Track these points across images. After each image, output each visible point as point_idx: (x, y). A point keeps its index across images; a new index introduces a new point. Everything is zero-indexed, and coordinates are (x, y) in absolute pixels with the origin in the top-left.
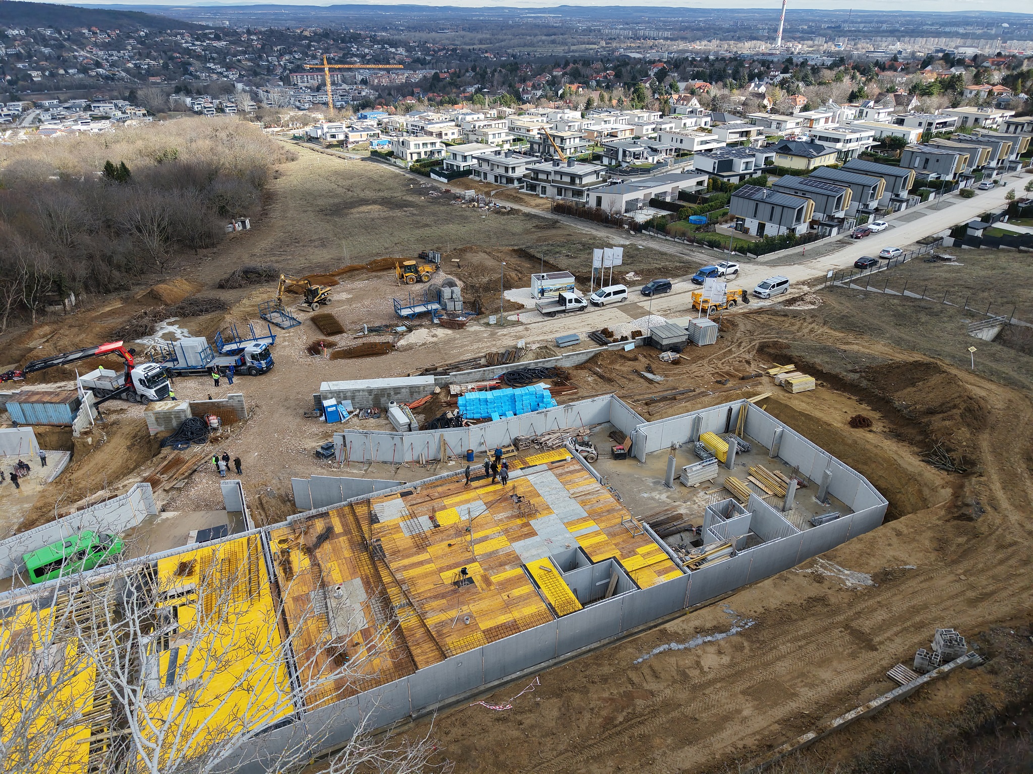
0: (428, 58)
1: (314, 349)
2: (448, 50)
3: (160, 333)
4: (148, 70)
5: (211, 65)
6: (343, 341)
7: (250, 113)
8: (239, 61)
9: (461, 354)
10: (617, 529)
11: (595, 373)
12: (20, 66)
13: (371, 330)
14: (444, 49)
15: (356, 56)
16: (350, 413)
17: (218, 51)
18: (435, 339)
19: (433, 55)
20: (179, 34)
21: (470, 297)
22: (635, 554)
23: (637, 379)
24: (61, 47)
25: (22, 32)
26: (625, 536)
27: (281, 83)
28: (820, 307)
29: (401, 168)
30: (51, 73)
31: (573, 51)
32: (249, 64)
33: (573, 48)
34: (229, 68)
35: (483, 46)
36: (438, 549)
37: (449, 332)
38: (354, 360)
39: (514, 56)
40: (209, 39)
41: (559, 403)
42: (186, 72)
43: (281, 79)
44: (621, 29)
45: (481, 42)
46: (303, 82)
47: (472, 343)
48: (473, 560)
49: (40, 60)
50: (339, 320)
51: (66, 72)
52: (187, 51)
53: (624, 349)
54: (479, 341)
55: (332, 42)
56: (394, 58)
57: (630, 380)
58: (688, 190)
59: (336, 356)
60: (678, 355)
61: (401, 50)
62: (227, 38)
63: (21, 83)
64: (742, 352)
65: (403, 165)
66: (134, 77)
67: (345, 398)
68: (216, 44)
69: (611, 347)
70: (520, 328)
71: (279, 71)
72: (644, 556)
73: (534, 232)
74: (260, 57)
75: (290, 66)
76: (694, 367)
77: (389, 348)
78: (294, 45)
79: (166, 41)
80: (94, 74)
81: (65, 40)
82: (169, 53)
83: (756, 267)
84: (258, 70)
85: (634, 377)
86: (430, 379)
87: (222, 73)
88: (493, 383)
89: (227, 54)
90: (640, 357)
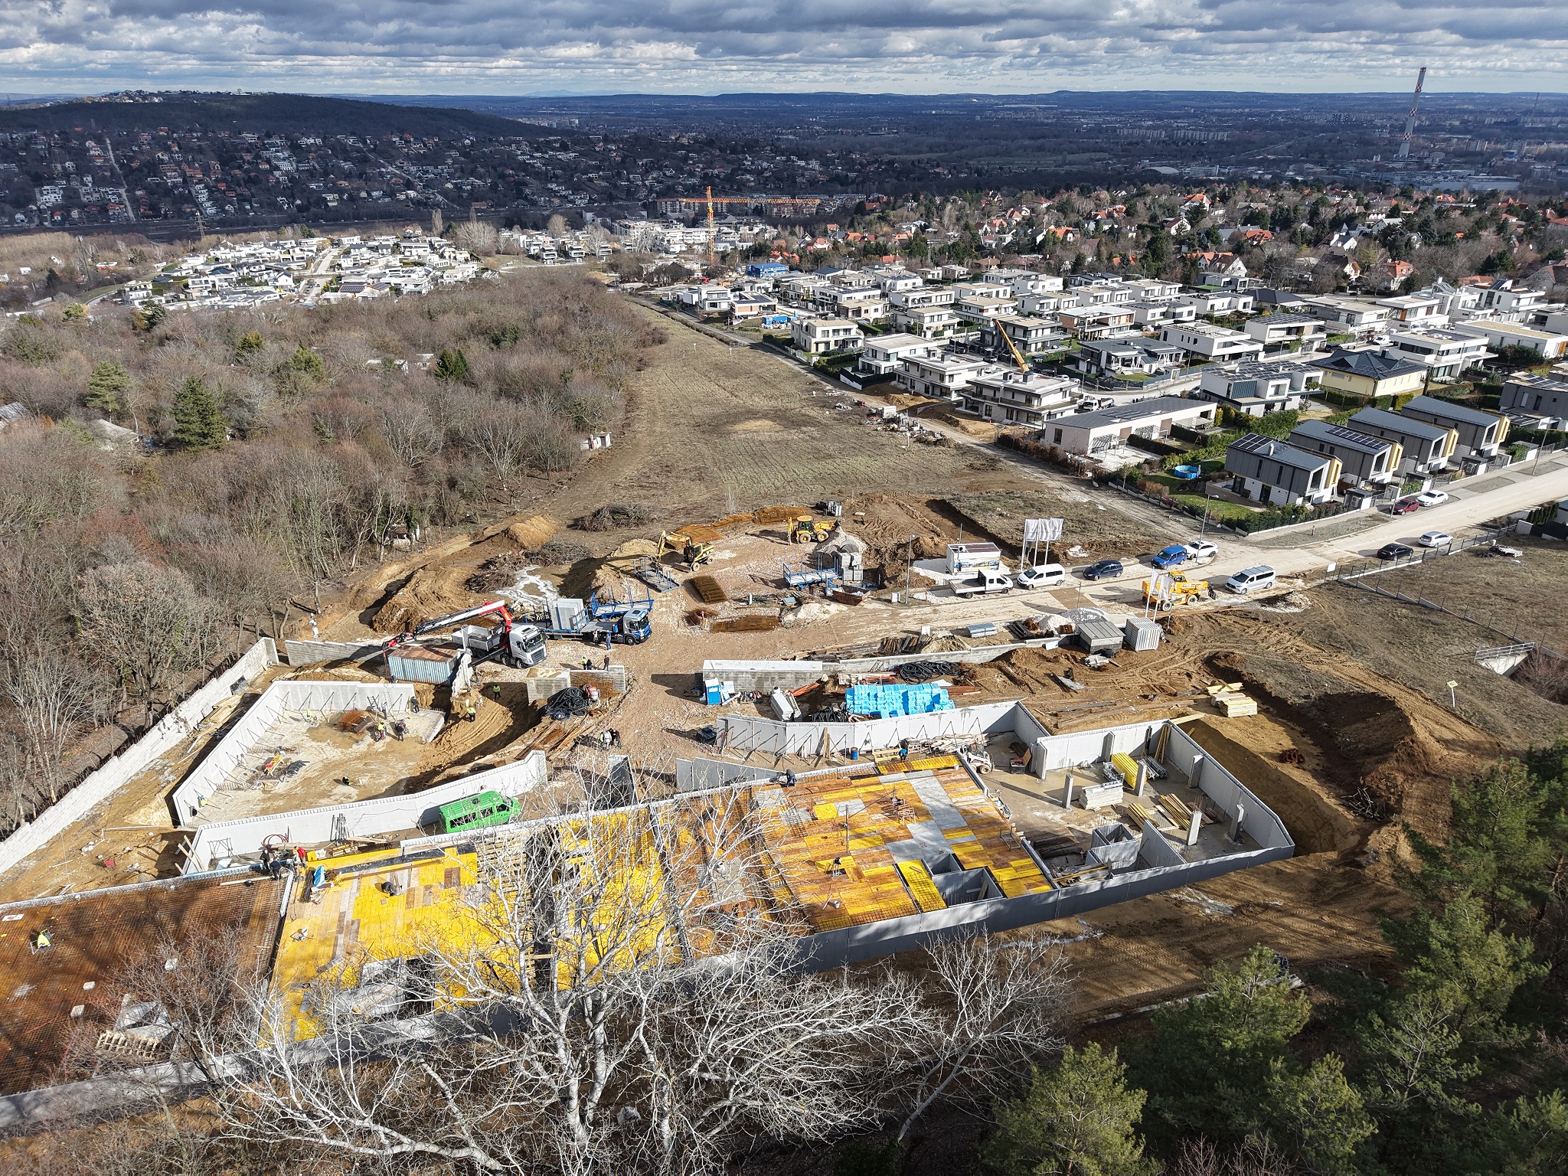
0: (852, 175)
1: (692, 619)
2: (881, 163)
3: (522, 585)
4: (471, 193)
5: (554, 186)
6: (725, 611)
7: (601, 258)
8: (590, 180)
9: (855, 636)
10: (995, 841)
11: (1007, 674)
12: (313, 186)
13: (756, 599)
14: (876, 161)
15: (750, 172)
16: (731, 695)
17: (564, 166)
18: (827, 616)
19: (859, 171)
20: (515, 142)
21: (873, 564)
22: (1009, 866)
23: (1053, 684)
24: (365, 160)
25: (319, 141)
26: (1001, 849)
27: (644, 213)
28: (1306, 611)
29: (801, 363)
30: (350, 195)
31: (1070, 164)
32: (604, 184)
33: (1070, 157)
34: (576, 189)
35: (933, 156)
36: (813, 840)
37: (843, 608)
38: (736, 634)
39: (979, 172)
40: (553, 149)
41: (957, 705)
42: (520, 195)
43: (645, 206)
44: (1148, 128)
45: (931, 149)
46: (674, 211)
47: (868, 624)
48: (848, 854)
49: (338, 178)
50: (720, 584)
51: (369, 195)
52: (524, 167)
53: (1044, 646)
54: (877, 622)
55: (717, 152)
56: (803, 175)
57: (1044, 685)
58: (1185, 425)
59: (718, 628)
60: (1107, 661)
61: (814, 164)
62: (578, 148)
63: (313, 209)
64: (1189, 663)
65: (804, 359)
66: (453, 201)
67: (728, 679)
68: (562, 156)
69: (1031, 644)
70: (928, 609)
71: (643, 193)
72: (1016, 869)
73: (965, 475)
74: (619, 174)
75: (658, 187)
76: (1123, 677)
77: (775, 622)
78: (666, 157)
79: (497, 152)
80: (403, 197)
81: (371, 151)
82: (499, 169)
83: (1243, 548)
84: (614, 192)
85: (1048, 681)
86: (818, 665)
87: (565, 197)
88: (887, 675)
89: (576, 170)
90: (1062, 659)
